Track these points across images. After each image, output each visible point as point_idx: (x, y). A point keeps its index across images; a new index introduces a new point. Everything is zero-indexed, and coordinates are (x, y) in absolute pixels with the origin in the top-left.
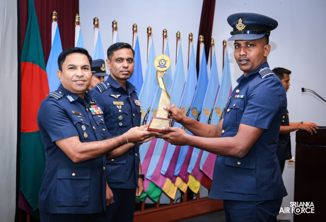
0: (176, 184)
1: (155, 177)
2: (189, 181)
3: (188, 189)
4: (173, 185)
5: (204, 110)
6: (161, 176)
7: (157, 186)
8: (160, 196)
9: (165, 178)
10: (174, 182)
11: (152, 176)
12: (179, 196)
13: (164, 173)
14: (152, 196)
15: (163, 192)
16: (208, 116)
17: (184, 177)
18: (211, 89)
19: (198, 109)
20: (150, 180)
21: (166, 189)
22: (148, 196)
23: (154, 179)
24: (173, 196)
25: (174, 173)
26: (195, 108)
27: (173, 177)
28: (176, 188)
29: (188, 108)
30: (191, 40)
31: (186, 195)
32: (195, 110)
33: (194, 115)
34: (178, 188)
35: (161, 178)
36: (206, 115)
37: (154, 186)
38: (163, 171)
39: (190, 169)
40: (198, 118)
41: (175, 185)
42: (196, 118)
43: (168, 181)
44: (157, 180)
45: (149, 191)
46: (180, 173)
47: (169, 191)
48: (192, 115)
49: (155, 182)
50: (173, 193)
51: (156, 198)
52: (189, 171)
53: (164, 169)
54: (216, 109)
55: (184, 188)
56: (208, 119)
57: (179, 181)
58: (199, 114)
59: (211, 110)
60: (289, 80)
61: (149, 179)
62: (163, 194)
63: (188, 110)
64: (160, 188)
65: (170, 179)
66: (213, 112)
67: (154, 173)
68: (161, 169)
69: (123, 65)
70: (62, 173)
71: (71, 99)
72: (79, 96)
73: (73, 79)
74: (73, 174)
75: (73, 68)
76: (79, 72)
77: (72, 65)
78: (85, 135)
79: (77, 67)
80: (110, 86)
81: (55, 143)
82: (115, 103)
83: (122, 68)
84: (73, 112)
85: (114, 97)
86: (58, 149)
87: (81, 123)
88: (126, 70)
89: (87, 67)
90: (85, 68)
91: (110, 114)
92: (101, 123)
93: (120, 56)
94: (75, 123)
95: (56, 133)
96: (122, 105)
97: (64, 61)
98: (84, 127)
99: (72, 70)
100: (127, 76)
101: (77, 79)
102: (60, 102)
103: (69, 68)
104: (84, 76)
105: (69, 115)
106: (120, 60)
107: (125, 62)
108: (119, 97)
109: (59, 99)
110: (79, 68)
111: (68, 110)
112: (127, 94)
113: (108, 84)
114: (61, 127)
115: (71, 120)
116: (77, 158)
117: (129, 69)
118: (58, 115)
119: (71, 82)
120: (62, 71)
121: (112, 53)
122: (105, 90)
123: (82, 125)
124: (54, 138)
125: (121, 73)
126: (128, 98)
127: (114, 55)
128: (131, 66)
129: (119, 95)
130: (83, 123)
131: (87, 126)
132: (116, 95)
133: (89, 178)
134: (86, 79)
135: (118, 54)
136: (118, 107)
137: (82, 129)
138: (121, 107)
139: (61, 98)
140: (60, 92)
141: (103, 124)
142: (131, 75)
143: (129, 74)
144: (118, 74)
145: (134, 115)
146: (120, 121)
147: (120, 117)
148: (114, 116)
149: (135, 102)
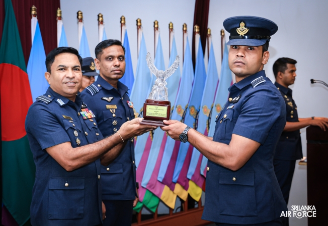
0: (175, 191)
1: (151, 185)
2: (190, 188)
3: (189, 196)
4: (171, 192)
5: (202, 108)
6: (158, 183)
7: (154, 195)
8: (158, 205)
9: (163, 185)
10: (172, 189)
11: (148, 184)
12: (179, 204)
13: (161, 180)
14: (149, 206)
15: (160, 201)
16: (208, 115)
17: (184, 184)
19: (196, 108)
20: (146, 189)
21: (164, 197)
22: (144, 206)
23: (150, 187)
24: (172, 205)
25: (172, 179)
26: (193, 106)
27: (171, 184)
28: (175, 196)
29: (185, 106)
30: (185, 31)
31: (186, 204)
32: (193, 108)
33: (192, 114)
34: (178, 196)
35: (158, 185)
36: (205, 113)
37: (151, 194)
38: (160, 178)
39: (190, 174)
40: (196, 117)
41: (174, 193)
43: (166, 188)
44: (154, 188)
45: (145, 201)
46: (179, 179)
47: (167, 200)
48: (190, 114)
49: (152, 191)
50: (172, 201)
51: (153, 208)
52: (189, 177)
53: (161, 176)
54: (216, 106)
55: (184, 196)
56: (207, 118)
57: (178, 187)
58: (198, 113)
59: (210, 108)
61: (145, 187)
62: (161, 203)
63: (185, 109)
64: (158, 197)
65: (169, 186)
66: (213, 109)
67: (150, 180)
68: (157, 176)
69: (114, 63)
70: (54, 183)
71: (61, 103)
72: (71, 99)
73: (64, 81)
74: (67, 184)
75: (64, 68)
76: (70, 73)
77: (62, 66)
78: (78, 141)
79: (68, 67)
80: (101, 88)
81: (45, 150)
82: (108, 107)
83: (113, 67)
84: (64, 117)
85: (107, 101)
86: (49, 157)
87: (73, 129)
88: (118, 69)
89: (78, 68)
90: (76, 69)
91: (103, 119)
92: (93, 128)
93: (111, 54)
94: (67, 129)
95: (46, 140)
96: (115, 109)
97: (53, 62)
98: (76, 133)
99: (62, 71)
100: (119, 76)
101: (68, 80)
102: (50, 106)
103: (59, 70)
104: (76, 78)
105: (61, 120)
106: (111, 58)
107: (116, 59)
108: (112, 100)
109: (49, 103)
110: (70, 69)
111: (58, 115)
112: (120, 96)
113: (99, 86)
114: (51, 133)
115: (63, 126)
116: (70, 166)
117: (121, 67)
118: (48, 120)
119: (61, 84)
120: (50, 73)
121: (101, 51)
122: (97, 93)
123: (75, 130)
124: (44, 145)
125: (113, 73)
126: (121, 100)
127: (103, 53)
128: (122, 64)
129: (112, 98)
130: (75, 128)
131: (79, 132)
132: (108, 97)
133: (83, 187)
134: (78, 81)
135: (108, 52)
136: (111, 111)
137: (74, 134)
138: (114, 111)
139: (51, 102)
140: (49, 96)
141: (96, 128)
142: (123, 74)
143: (121, 73)
144: (109, 74)
145: (128, 118)
146: (115, 127)
147: (115, 122)
148: (107, 122)
149: (129, 104)
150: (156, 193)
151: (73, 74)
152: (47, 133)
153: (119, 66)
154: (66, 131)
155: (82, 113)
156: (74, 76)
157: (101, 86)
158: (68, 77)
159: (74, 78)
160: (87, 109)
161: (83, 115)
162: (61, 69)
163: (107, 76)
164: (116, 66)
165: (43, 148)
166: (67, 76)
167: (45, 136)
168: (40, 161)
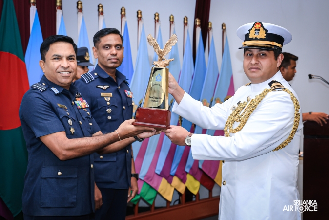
0: (173, 184)
1: (148, 177)
2: (188, 181)
3: (187, 189)
4: (169, 185)
6: (156, 175)
7: (151, 187)
8: (155, 198)
9: (161, 178)
10: (170, 182)
11: (146, 176)
12: (177, 197)
13: (159, 173)
14: (146, 198)
15: (158, 193)
17: (182, 177)
20: (143, 181)
21: (162, 190)
22: (141, 198)
23: (148, 179)
24: (169, 198)
25: (170, 171)
27: (169, 177)
28: (173, 189)
30: (185, 24)
31: (184, 197)
34: (175, 189)
35: (156, 177)
37: (149, 187)
38: (158, 170)
39: (188, 167)
41: (171, 186)
43: (164, 181)
44: (151, 180)
45: (143, 193)
46: (176, 172)
47: (165, 192)
49: (149, 183)
50: (169, 194)
51: (150, 200)
52: (187, 170)
53: (159, 168)
54: (215, 99)
55: (182, 189)
57: (176, 181)
59: (210, 102)
61: (143, 179)
62: (158, 196)
64: (155, 190)
65: (166, 178)
66: (213, 103)
67: (148, 173)
68: (155, 168)
69: (111, 52)
70: (47, 172)
71: (56, 91)
73: (58, 70)
74: (59, 173)
77: (57, 55)
78: (72, 130)
79: (63, 57)
80: (97, 76)
81: (39, 139)
82: (102, 94)
83: (110, 55)
84: (59, 105)
85: (102, 89)
86: (43, 145)
87: (67, 118)
88: (115, 57)
89: (73, 57)
90: (71, 59)
91: (97, 107)
92: (87, 117)
93: (108, 43)
94: (61, 118)
95: (40, 129)
96: (111, 97)
97: (47, 51)
98: (70, 122)
99: (57, 60)
100: (116, 65)
101: (63, 70)
102: (44, 94)
103: (54, 59)
104: (70, 68)
105: (55, 108)
106: (108, 47)
107: (113, 48)
108: (107, 88)
109: (44, 91)
110: (65, 59)
111: (53, 103)
114: (46, 122)
115: (57, 114)
116: (64, 155)
117: (118, 56)
118: (43, 109)
119: (56, 74)
120: (45, 62)
121: (99, 40)
122: (92, 81)
123: (69, 119)
124: (38, 134)
126: (118, 89)
127: (100, 41)
128: (119, 53)
129: (108, 86)
130: (70, 117)
131: (73, 120)
132: (104, 85)
133: (76, 176)
134: (73, 71)
135: (106, 41)
136: (106, 99)
137: (68, 123)
138: (109, 99)
139: (46, 90)
140: (44, 84)
141: (90, 118)
142: (121, 63)
143: (118, 62)
144: (106, 62)
145: (124, 107)
146: (109, 114)
147: (109, 110)
148: (102, 109)
149: (126, 93)
150: (153, 186)
151: (68, 63)
152: (42, 121)
153: (116, 55)
154: (61, 120)
155: (76, 102)
156: (69, 65)
157: (97, 75)
158: (63, 67)
159: (69, 67)
160: (81, 98)
161: (78, 105)
162: (56, 58)
163: (105, 64)
164: (112, 55)
165: (37, 136)
166: (62, 65)
167: (40, 124)
168: (33, 149)
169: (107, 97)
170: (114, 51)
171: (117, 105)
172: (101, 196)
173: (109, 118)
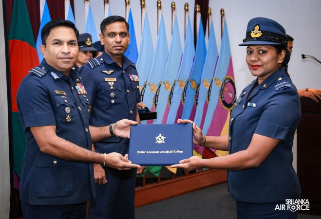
5: (203, 81)
16: (208, 88)
18: (210, 59)
19: (197, 81)
26: (194, 80)
29: (186, 80)
32: (194, 82)
33: (193, 87)
36: (206, 86)
40: (197, 90)
42: (195, 90)
48: (191, 87)
54: (215, 79)
56: (207, 91)
58: (198, 86)
59: (210, 82)
60: (292, 47)
63: (186, 82)
66: (213, 83)
69: (116, 39)
71: (56, 77)
72: (65, 73)
74: (55, 162)
75: (59, 43)
76: (65, 48)
77: (57, 40)
78: (69, 119)
79: (64, 42)
80: (103, 62)
82: (106, 79)
83: (114, 43)
85: (107, 74)
87: (65, 105)
88: (120, 45)
89: (74, 42)
90: (72, 44)
93: (113, 30)
94: (57, 106)
96: (114, 82)
97: (48, 35)
98: (68, 110)
99: (57, 45)
100: (120, 51)
101: (63, 56)
102: (43, 80)
103: (54, 44)
104: (71, 53)
106: (113, 34)
107: (118, 36)
108: (112, 73)
109: (43, 76)
110: (65, 44)
111: (51, 90)
112: (122, 69)
113: (102, 59)
117: (122, 43)
119: (56, 60)
120: (45, 46)
121: (105, 27)
125: (114, 48)
126: (122, 74)
127: (106, 29)
128: (124, 40)
129: (113, 71)
130: (68, 105)
131: (72, 107)
132: (108, 71)
134: (73, 56)
135: (111, 29)
136: (109, 83)
138: (113, 83)
139: (45, 75)
140: (43, 68)
141: (88, 104)
142: (125, 50)
143: (123, 49)
144: (111, 50)
145: (128, 91)
146: (112, 98)
147: (112, 94)
148: (105, 93)
149: (131, 77)
151: (69, 49)
153: (120, 42)
155: (77, 87)
156: (69, 51)
158: (63, 53)
159: (69, 53)
161: (78, 90)
162: (57, 43)
164: (117, 42)
166: (63, 51)
169: (111, 81)
170: (118, 38)
171: (120, 90)
172: (104, 174)
173: (113, 101)
